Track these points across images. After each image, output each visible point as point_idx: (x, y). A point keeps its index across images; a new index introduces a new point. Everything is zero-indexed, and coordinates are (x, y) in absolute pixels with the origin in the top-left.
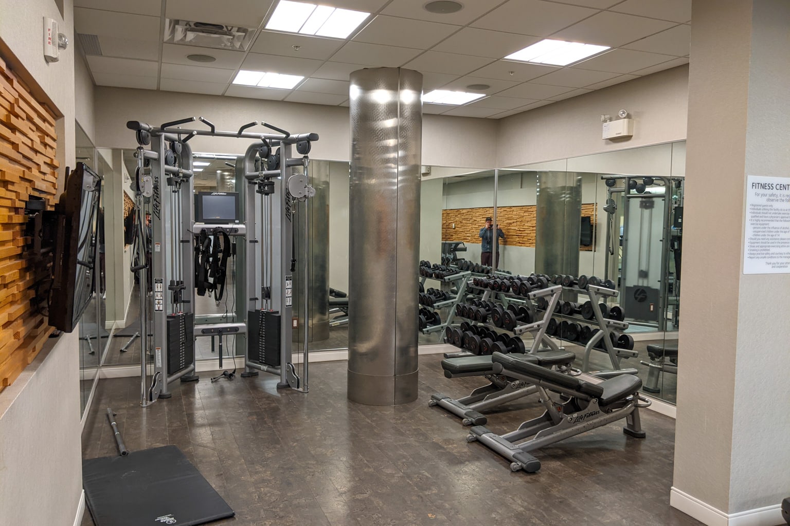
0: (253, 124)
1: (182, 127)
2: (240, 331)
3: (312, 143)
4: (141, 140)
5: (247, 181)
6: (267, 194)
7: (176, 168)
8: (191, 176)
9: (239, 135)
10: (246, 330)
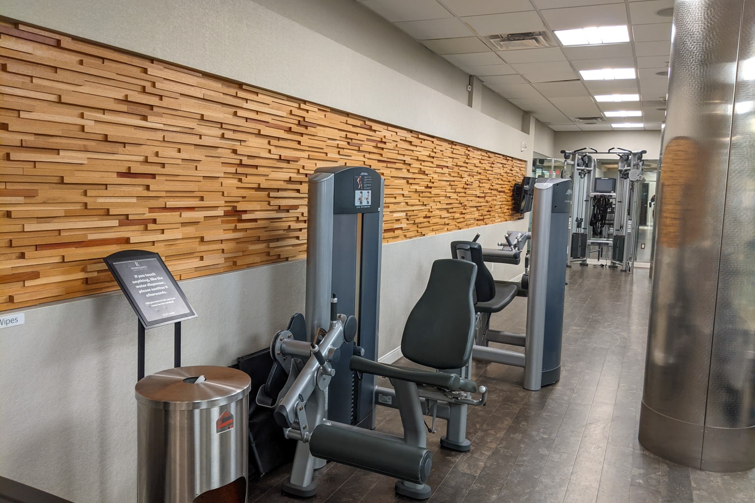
0: (613, 148)
1: (583, 151)
2: (609, 245)
3: (643, 154)
4: (566, 157)
5: (619, 172)
6: (626, 179)
7: (583, 168)
8: (591, 170)
9: (609, 153)
10: (612, 245)
